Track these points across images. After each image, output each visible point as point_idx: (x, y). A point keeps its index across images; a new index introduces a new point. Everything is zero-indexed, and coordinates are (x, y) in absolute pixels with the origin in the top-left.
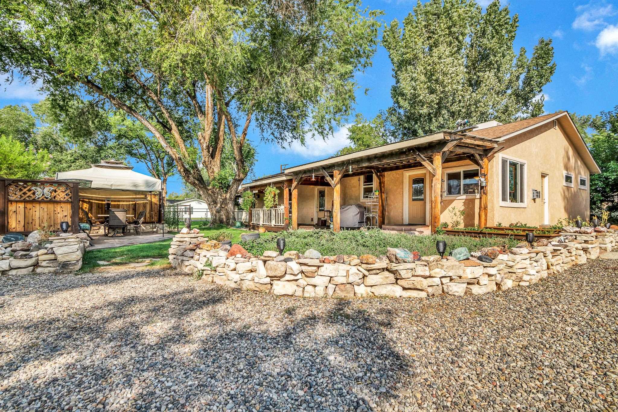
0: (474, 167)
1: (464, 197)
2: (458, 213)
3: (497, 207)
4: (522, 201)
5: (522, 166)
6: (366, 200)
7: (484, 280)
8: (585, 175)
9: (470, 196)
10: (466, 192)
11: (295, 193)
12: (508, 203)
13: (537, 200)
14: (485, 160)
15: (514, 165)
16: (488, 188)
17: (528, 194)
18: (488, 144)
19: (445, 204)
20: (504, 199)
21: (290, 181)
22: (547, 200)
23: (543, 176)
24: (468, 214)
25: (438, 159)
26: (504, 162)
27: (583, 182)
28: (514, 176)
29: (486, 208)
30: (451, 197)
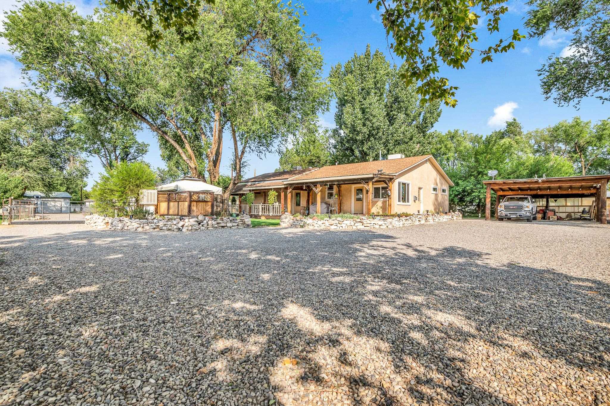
0: (385, 185)
1: (382, 200)
2: (379, 208)
3: (395, 205)
4: (408, 202)
5: (408, 185)
6: (329, 200)
7: (384, 225)
8: (446, 187)
9: (385, 199)
10: (383, 197)
11: (289, 195)
12: (401, 203)
13: (417, 201)
14: (391, 183)
15: (404, 184)
16: (392, 196)
17: (411, 198)
18: (391, 177)
19: (374, 203)
20: (399, 201)
21: (286, 188)
22: (422, 201)
23: (420, 188)
24: (384, 208)
25: (371, 184)
26: (399, 183)
27: (444, 191)
28: (404, 189)
29: (390, 205)
30: (376, 200)
